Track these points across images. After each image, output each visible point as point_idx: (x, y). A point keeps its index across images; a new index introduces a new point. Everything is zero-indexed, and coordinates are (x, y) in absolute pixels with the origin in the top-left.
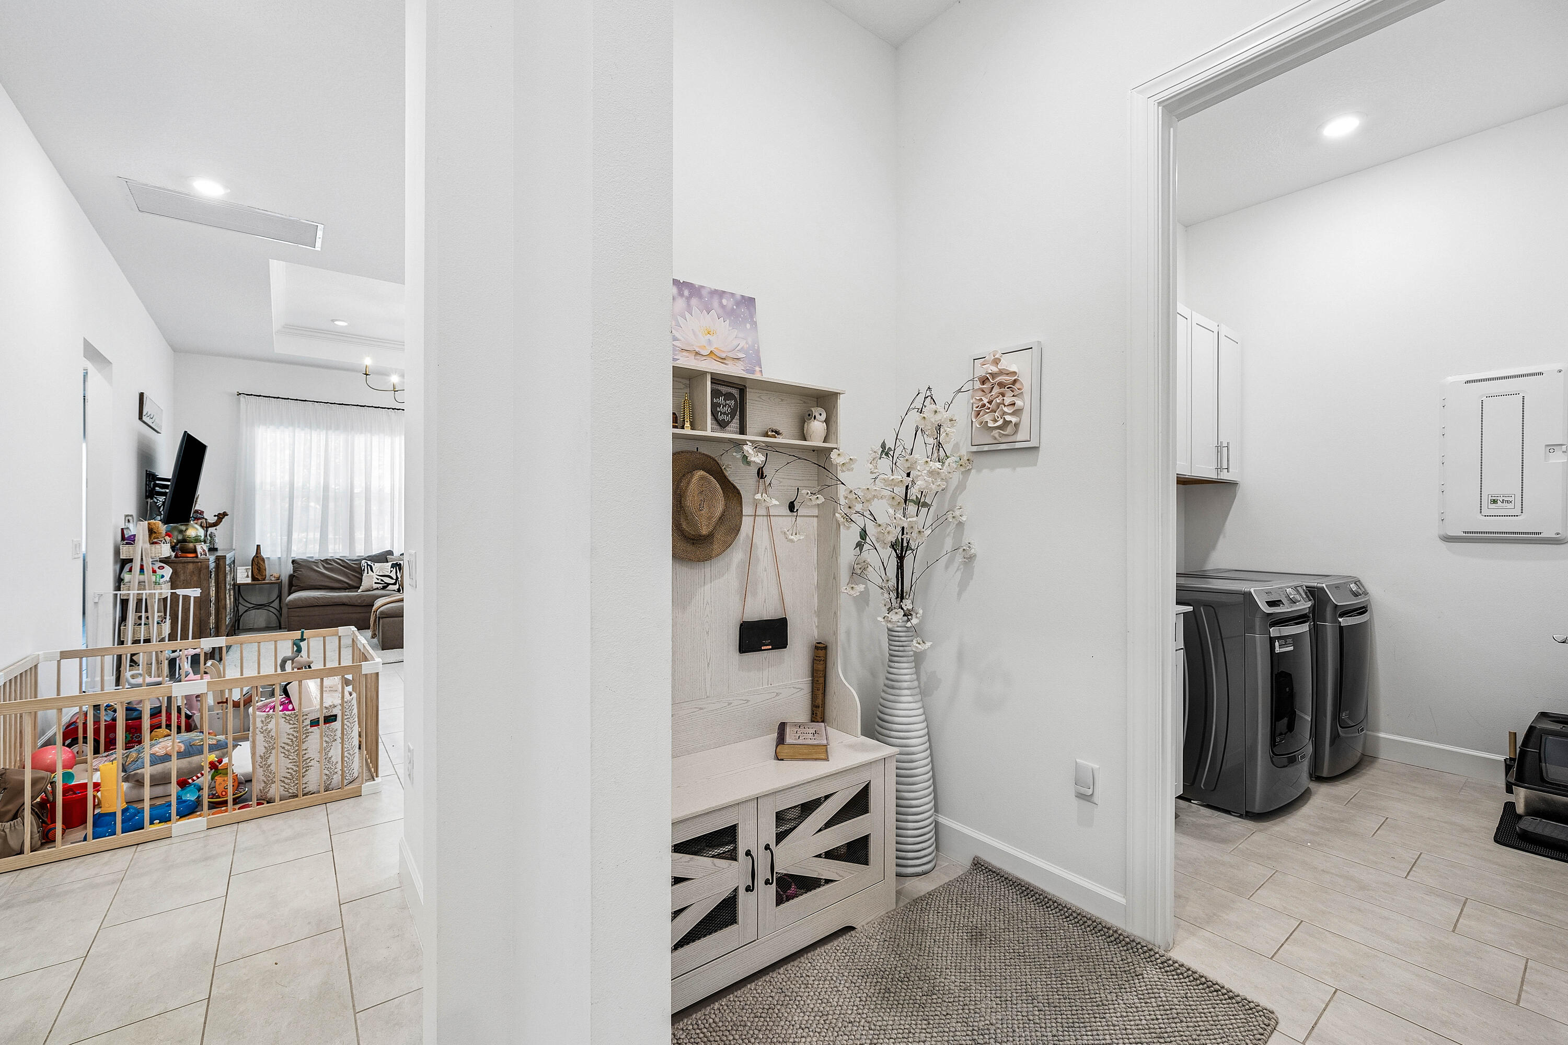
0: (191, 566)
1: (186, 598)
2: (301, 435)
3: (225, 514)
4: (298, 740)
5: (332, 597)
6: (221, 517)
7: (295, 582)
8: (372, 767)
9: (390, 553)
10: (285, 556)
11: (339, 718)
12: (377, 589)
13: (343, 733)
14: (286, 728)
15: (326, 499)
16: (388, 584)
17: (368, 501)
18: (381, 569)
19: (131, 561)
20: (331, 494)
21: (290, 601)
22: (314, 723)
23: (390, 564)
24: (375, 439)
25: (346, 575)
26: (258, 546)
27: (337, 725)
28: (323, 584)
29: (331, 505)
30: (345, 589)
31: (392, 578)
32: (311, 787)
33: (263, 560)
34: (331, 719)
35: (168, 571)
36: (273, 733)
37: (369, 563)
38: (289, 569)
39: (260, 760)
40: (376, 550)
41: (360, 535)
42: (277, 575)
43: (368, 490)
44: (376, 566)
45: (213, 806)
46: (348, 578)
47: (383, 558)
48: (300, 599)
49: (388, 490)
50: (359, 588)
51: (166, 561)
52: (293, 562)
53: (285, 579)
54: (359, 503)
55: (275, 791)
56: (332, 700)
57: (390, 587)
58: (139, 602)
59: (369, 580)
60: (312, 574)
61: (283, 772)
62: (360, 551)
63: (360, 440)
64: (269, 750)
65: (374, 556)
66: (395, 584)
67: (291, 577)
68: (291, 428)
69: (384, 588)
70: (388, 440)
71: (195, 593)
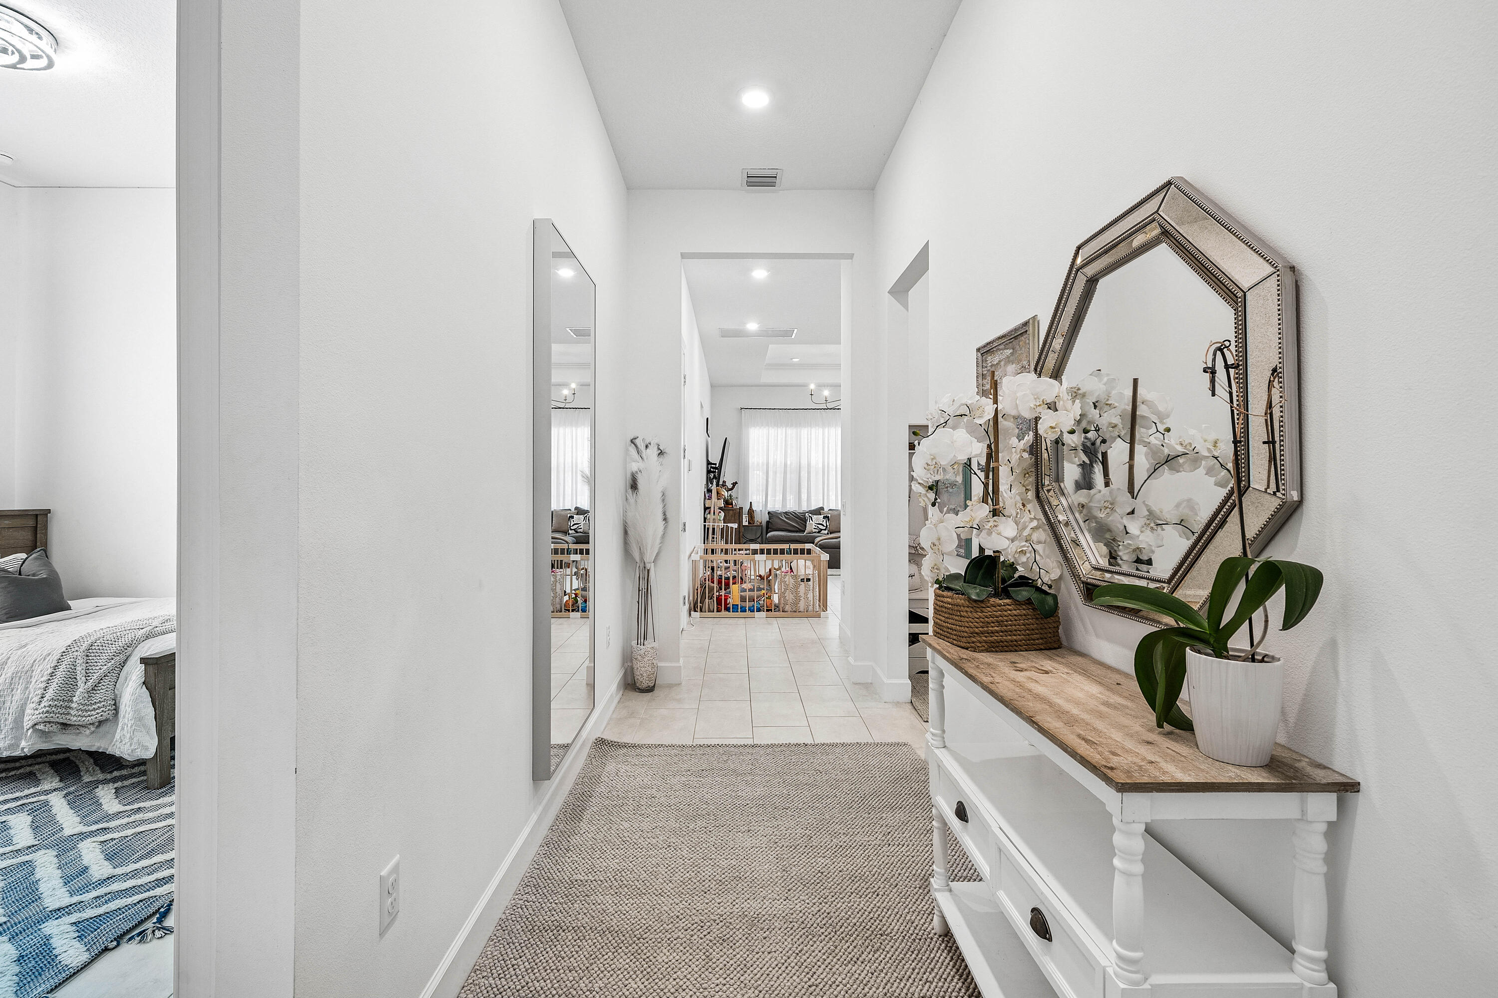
0: (731, 512)
1: (732, 528)
2: (772, 431)
3: (736, 483)
4: (797, 587)
5: (791, 536)
6: (734, 484)
7: (770, 526)
8: (824, 606)
9: (822, 508)
10: (764, 509)
11: (811, 580)
12: (815, 532)
13: (813, 588)
14: (792, 581)
15: (785, 472)
16: (822, 530)
17: (809, 473)
18: (817, 519)
19: (710, 508)
20: (788, 469)
21: (769, 537)
22: (802, 580)
23: (822, 516)
24: (813, 430)
25: (797, 522)
26: (751, 503)
27: (811, 583)
28: (784, 527)
29: (788, 476)
30: (797, 532)
31: (823, 526)
32: (801, 609)
33: (753, 511)
34: (808, 580)
35: (722, 514)
36: (787, 583)
37: (810, 515)
38: (766, 518)
39: (782, 596)
40: (813, 507)
41: (804, 496)
42: (760, 521)
43: (809, 465)
44: (814, 517)
45: (768, 611)
46: (799, 525)
47: (818, 512)
48: (774, 536)
49: (820, 465)
50: (804, 531)
51: (720, 508)
52: (769, 513)
53: (764, 524)
54: (804, 474)
55: (787, 608)
56: (810, 571)
57: (823, 532)
58: (714, 529)
59: (811, 526)
60: (779, 521)
61: (791, 601)
62: (804, 508)
63: (804, 432)
64: (786, 590)
65: (813, 510)
66: (825, 530)
67: (768, 522)
68: (767, 428)
69: (819, 532)
70: (821, 430)
71: (735, 526)
